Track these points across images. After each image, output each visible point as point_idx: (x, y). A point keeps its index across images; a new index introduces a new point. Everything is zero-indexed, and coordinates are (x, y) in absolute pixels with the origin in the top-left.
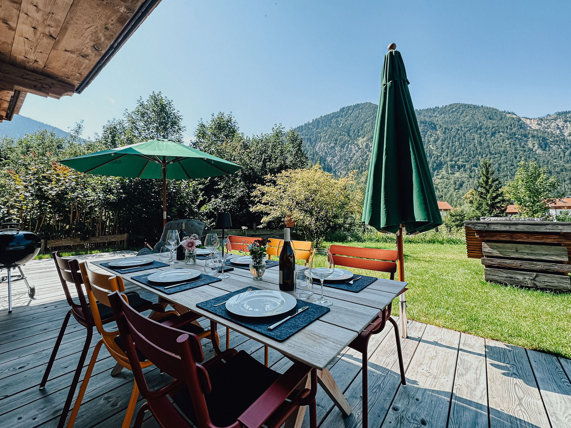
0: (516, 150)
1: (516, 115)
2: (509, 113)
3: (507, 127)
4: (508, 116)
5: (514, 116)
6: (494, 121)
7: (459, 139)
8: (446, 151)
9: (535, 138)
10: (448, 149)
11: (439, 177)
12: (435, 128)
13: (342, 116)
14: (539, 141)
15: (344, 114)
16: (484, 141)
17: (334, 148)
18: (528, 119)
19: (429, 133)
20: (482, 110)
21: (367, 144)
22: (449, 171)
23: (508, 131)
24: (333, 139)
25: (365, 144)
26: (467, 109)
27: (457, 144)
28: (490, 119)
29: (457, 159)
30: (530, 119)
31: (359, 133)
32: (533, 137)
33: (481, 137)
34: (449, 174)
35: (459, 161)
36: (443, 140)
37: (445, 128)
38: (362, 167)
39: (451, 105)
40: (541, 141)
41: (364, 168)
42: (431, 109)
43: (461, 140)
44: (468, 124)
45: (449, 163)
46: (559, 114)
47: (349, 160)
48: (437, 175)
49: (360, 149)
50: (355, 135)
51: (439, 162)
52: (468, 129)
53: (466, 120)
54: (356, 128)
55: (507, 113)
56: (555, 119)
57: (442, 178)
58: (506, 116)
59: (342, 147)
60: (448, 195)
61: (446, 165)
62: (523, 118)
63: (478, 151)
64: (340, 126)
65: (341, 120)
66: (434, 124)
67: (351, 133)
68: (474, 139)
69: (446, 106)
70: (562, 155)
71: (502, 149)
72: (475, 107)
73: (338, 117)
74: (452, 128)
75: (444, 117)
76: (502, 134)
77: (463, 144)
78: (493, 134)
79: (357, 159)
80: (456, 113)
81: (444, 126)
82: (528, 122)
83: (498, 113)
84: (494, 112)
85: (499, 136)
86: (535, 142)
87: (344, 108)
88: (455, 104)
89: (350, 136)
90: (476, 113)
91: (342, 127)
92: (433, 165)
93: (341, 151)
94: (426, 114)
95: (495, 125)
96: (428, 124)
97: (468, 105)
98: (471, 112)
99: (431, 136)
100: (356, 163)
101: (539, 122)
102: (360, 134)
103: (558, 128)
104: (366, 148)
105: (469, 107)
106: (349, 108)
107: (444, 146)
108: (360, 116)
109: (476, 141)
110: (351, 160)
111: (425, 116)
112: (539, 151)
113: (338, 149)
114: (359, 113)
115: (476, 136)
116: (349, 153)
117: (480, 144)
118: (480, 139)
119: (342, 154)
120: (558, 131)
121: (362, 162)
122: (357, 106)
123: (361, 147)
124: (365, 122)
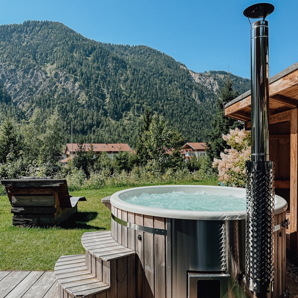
0: (184, 99)
1: (186, 67)
2: (182, 65)
3: (180, 77)
4: (181, 67)
5: (185, 68)
6: (171, 70)
7: (145, 82)
8: (134, 92)
9: (197, 91)
10: (136, 91)
11: (127, 118)
12: (125, 67)
13: (27, 32)
14: (199, 93)
15: (30, 30)
16: (163, 87)
17: (15, 72)
18: (194, 72)
19: (120, 71)
20: (163, 57)
21: (57, 73)
22: (136, 112)
23: (180, 81)
24: (13, 60)
25: (54, 72)
26: (152, 54)
27: (143, 86)
28: (169, 68)
29: (142, 101)
30: (195, 73)
31: (47, 57)
32: (196, 89)
33: (161, 83)
34: (135, 116)
35: (143, 104)
36: (131, 81)
37: (134, 70)
38: (50, 100)
39: (139, 46)
40: (200, 93)
41: (51, 101)
42: (122, 46)
43: (146, 83)
44: (153, 69)
45: (136, 105)
46: (212, 72)
47: (34, 89)
48: (125, 116)
49: (48, 77)
50: (43, 59)
51: (127, 102)
52: (152, 73)
53: (151, 64)
54: (44, 51)
55: (180, 64)
56: (209, 76)
57: (130, 119)
58: (180, 67)
59: (26, 71)
60: (134, 136)
61: (133, 107)
62: (190, 71)
63: (158, 96)
64: (24, 44)
65: (25, 37)
66: (125, 63)
67: (38, 56)
68: (156, 84)
69: (136, 46)
70: (211, 107)
71: (175, 97)
72: (158, 53)
73: (21, 31)
74: (140, 70)
75: (134, 57)
76: (176, 82)
77: (148, 87)
78: (170, 82)
79: (44, 89)
80: (143, 56)
81: (133, 67)
82: (193, 75)
83: (174, 63)
84: (172, 60)
85: (174, 84)
86: (196, 94)
87: (29, 22)
88: (143, 46)
89: (36, 60)
90: (159, 59)
91: (26, 46)
92: (123, 106)
93: (24, 77)
94: (118, 50)
95: (172, 74)
96: (120, 61)
97: (154, 50)
98: (156, 57)
99: (122, 75)
100: (42, 94)
101: (200, 77)
102: (48, 59)
103: (211, 84)
104: (56, 77)
105: (154, 52)
106: (35, 24)
107: (132, 87)
108: (49, 37)
109: (157, 87)
110: (37, 89)
111: (117, 52)
112: (198, 102)
113: (20, 73)
114: (48, 33)
115: (158, 81)
116: (34, 81)
117: (161, 89)
118: (160, 85)
119: (25, 81)
120: (210, 87)
121: (50, 94)
122: (46, 23)
123: (49, 75)
124: (56, 46)
